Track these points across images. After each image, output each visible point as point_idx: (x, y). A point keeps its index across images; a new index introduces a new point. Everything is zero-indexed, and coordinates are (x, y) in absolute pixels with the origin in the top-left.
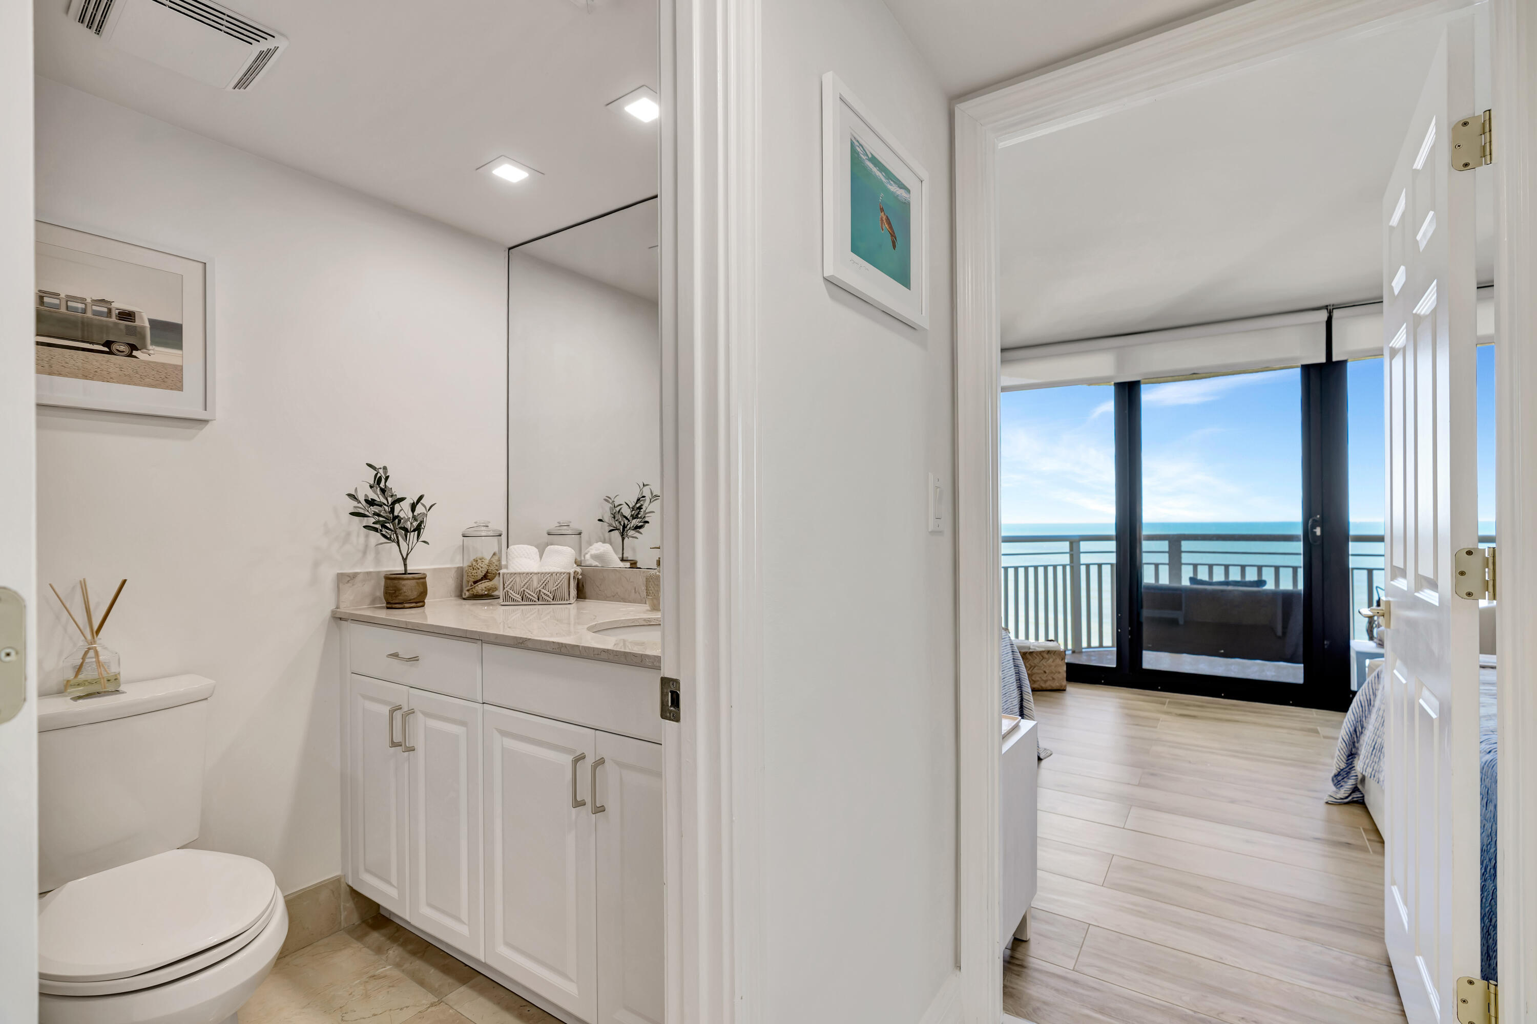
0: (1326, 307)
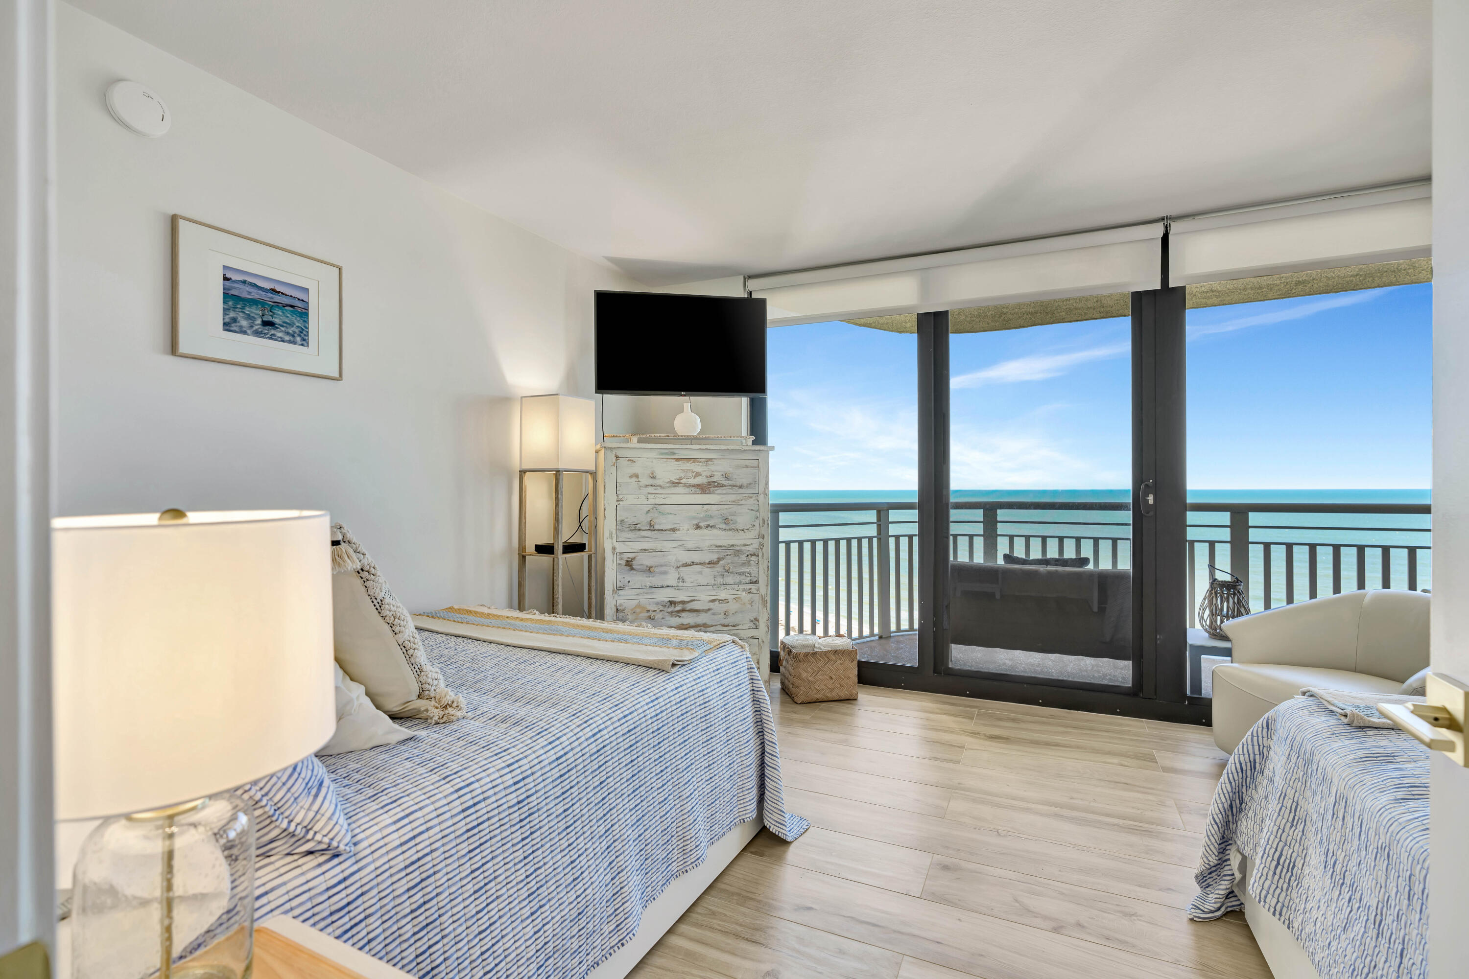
0: (1163, 219)
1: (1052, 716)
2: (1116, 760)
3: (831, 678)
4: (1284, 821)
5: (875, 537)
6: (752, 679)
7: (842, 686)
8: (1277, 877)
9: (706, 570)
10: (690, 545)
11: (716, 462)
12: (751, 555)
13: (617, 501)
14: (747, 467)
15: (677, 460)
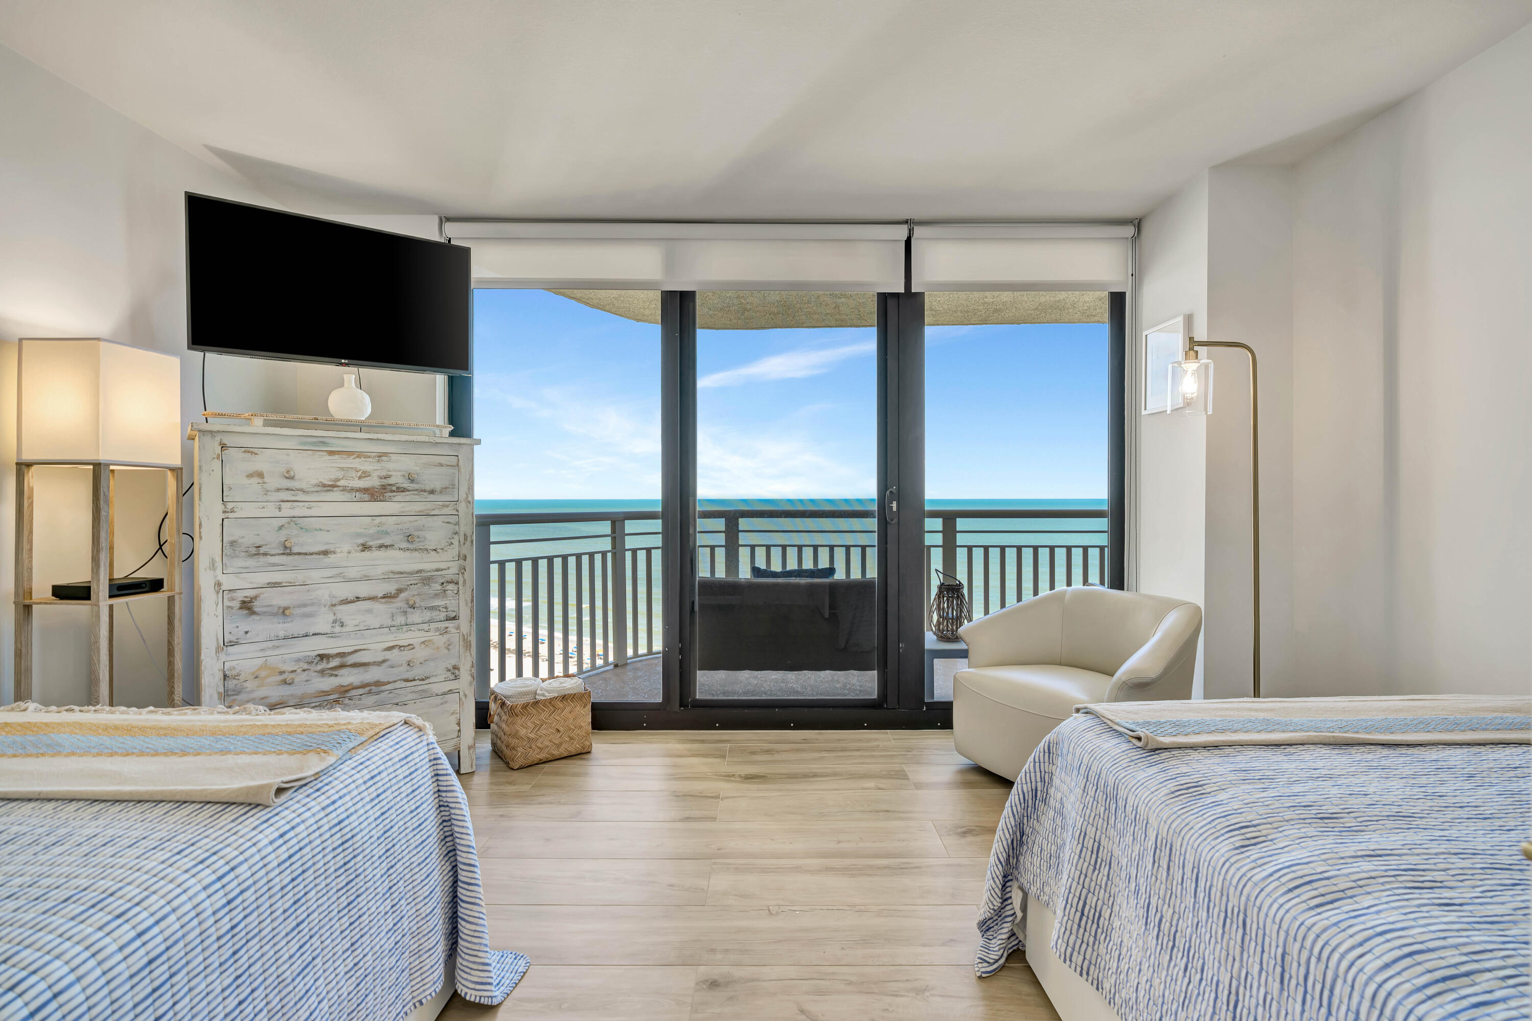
0: (906, 222)
1: (805, 741)
2: (871, 784)
3: (558, 731)
4: (1086, 864)
5: (609, 551)
6: (437, 775)
7: (571, 738)
8: (1082, 930)
9: (378, 607)
10: (352, 573)
11: (393, 457)
12: (448, 582)
13: (224, 512)
14: (441, 465)
15: (331, 453)
